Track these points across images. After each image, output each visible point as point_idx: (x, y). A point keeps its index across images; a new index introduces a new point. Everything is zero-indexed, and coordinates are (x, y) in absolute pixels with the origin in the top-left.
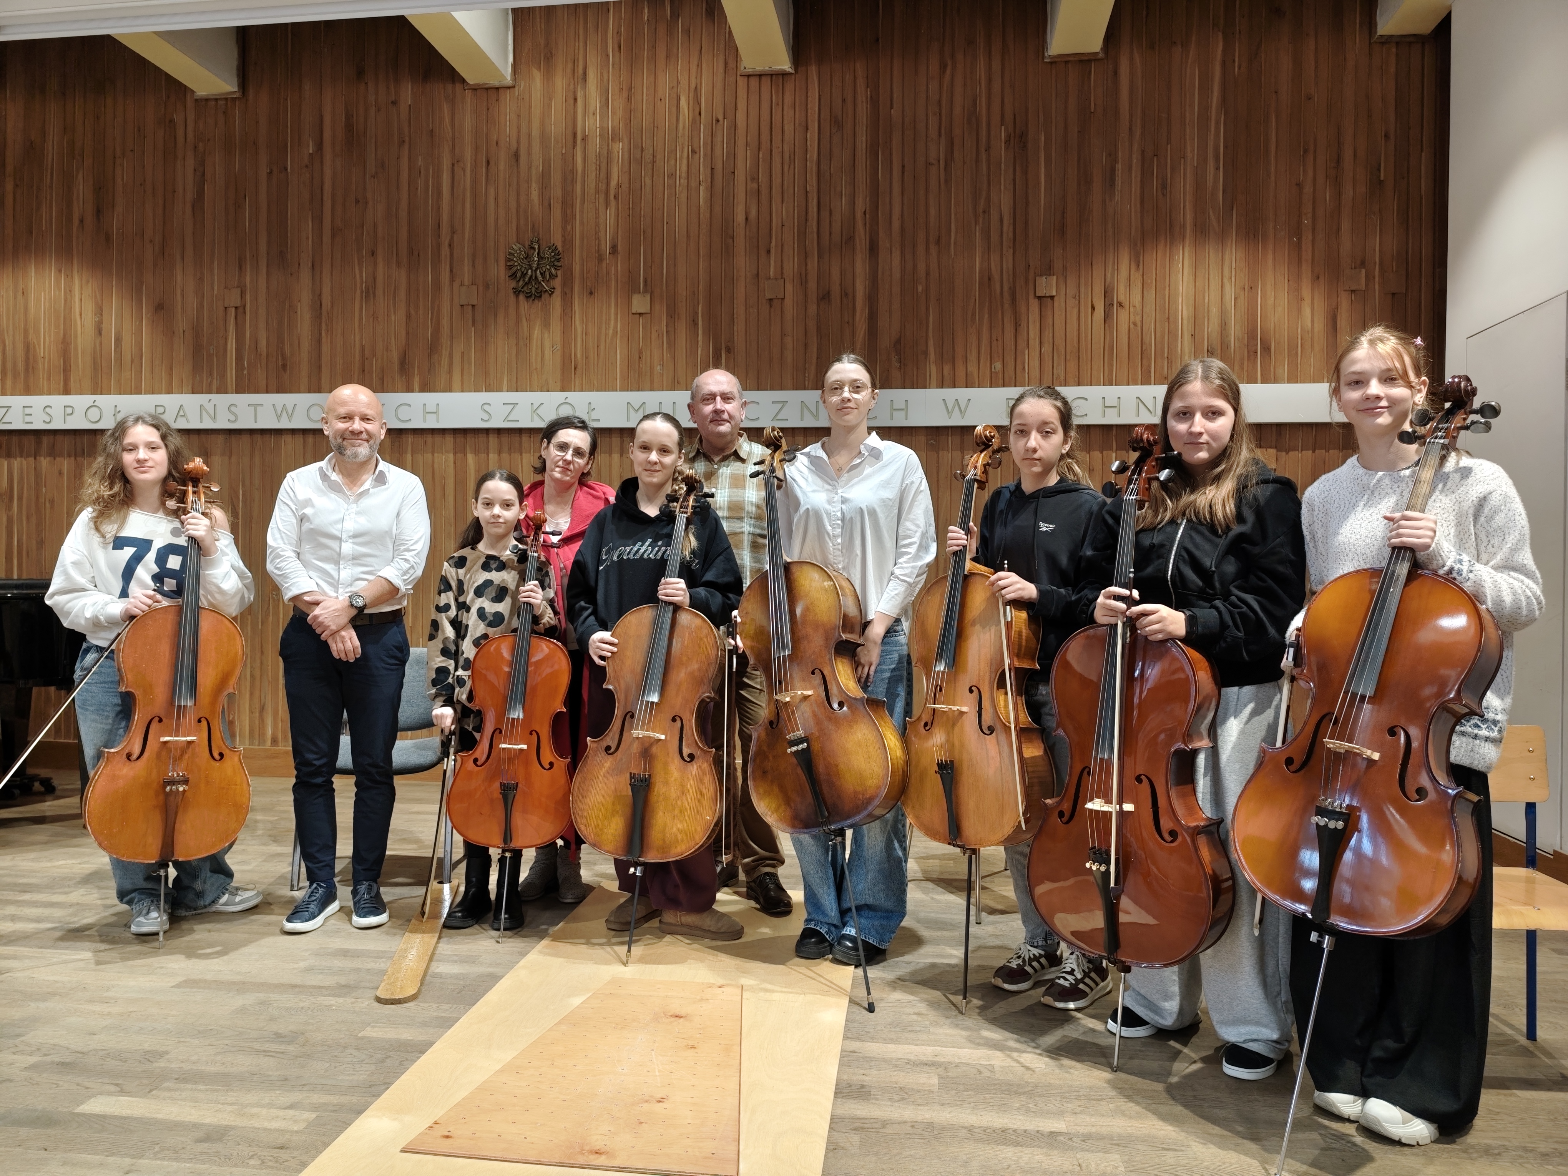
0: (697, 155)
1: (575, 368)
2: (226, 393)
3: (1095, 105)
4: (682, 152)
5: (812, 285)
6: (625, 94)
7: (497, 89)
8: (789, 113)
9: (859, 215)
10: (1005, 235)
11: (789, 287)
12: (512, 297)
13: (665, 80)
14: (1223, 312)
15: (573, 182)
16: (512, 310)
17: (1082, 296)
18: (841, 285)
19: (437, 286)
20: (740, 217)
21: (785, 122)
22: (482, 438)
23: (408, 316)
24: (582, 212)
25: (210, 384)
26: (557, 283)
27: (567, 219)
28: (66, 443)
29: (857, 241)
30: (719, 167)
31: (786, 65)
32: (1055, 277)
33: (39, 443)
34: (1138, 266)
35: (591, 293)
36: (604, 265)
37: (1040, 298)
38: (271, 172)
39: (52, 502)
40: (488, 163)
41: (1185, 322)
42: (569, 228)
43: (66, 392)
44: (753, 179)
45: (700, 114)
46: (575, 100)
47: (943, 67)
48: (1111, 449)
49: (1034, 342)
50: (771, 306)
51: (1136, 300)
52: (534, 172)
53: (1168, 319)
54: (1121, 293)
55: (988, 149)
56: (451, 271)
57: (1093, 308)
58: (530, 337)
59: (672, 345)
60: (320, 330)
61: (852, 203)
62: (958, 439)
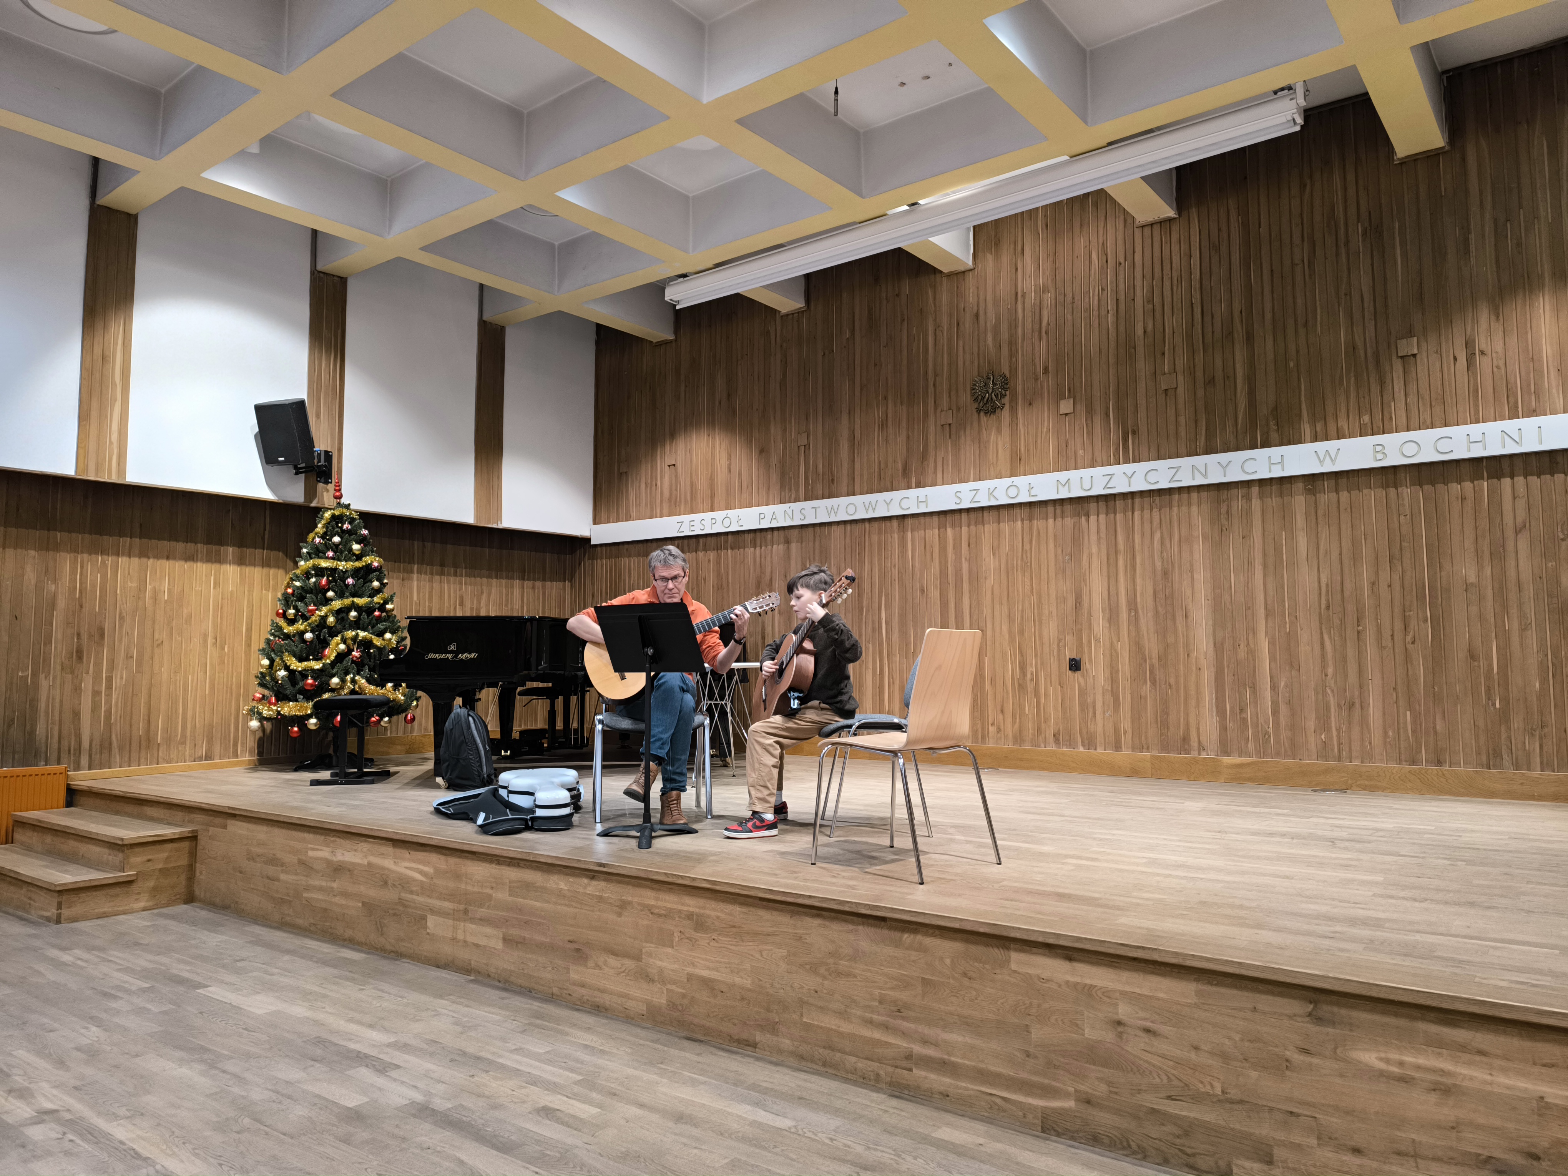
0: (1106, 291)
1: (1020, 460)
2: (799, 501)
3: (1445, 189)
4: (1094, 291)
5: (1199, 374)
6: (1051, 259)
7: (964, 272)
8: (1175, 248)
9: (1236, 314)
10: (1366, 310)
11: (1181, 378)
12: (976, 414)
13: (1081, 243)
15: (1016, 327)
16: (976, 424)
17: (1444, 350)
18: (1223, 370)
19: (926, 415)
20: (1140, 332)
21: (1173, 254)
22: (957, 516)
23: (908, 437)
24: (1022, 347)
25: (790, 497)
26: (1006, 400)
27: (1012, 354)
28: (712, 541)
29: (1236, 335)
30: (1122, 297)
31: (1170, 213)
32: (1415, 338)
33: (698, 543)
34: (1498, 316)
35: (1030, 404)
36: (1039, 382)
37: (1402, 357)
38: (824, 355)
39: (705, 579)
40: (958, 324)
41: (1550, 359)
42: (1014, 359)
43: (712, 510)
44: (1148, 302)
45: (1107, 261)
46: (1016, 269)
47: (1303, 187)
48: (1483, 478)
49: (1400, 395)
50: (1166, 395)
51: (1499, 346)
52: (989, 325)
53: (1532, 359)
54: (1482, 342)
55: (1347, 244)
56: (935, 402)
57: (1455, 359)
58: (988, 441)
59: (1091, 434)
60: (854, 453)
61: (1230, 306)
62: (1332, 482)
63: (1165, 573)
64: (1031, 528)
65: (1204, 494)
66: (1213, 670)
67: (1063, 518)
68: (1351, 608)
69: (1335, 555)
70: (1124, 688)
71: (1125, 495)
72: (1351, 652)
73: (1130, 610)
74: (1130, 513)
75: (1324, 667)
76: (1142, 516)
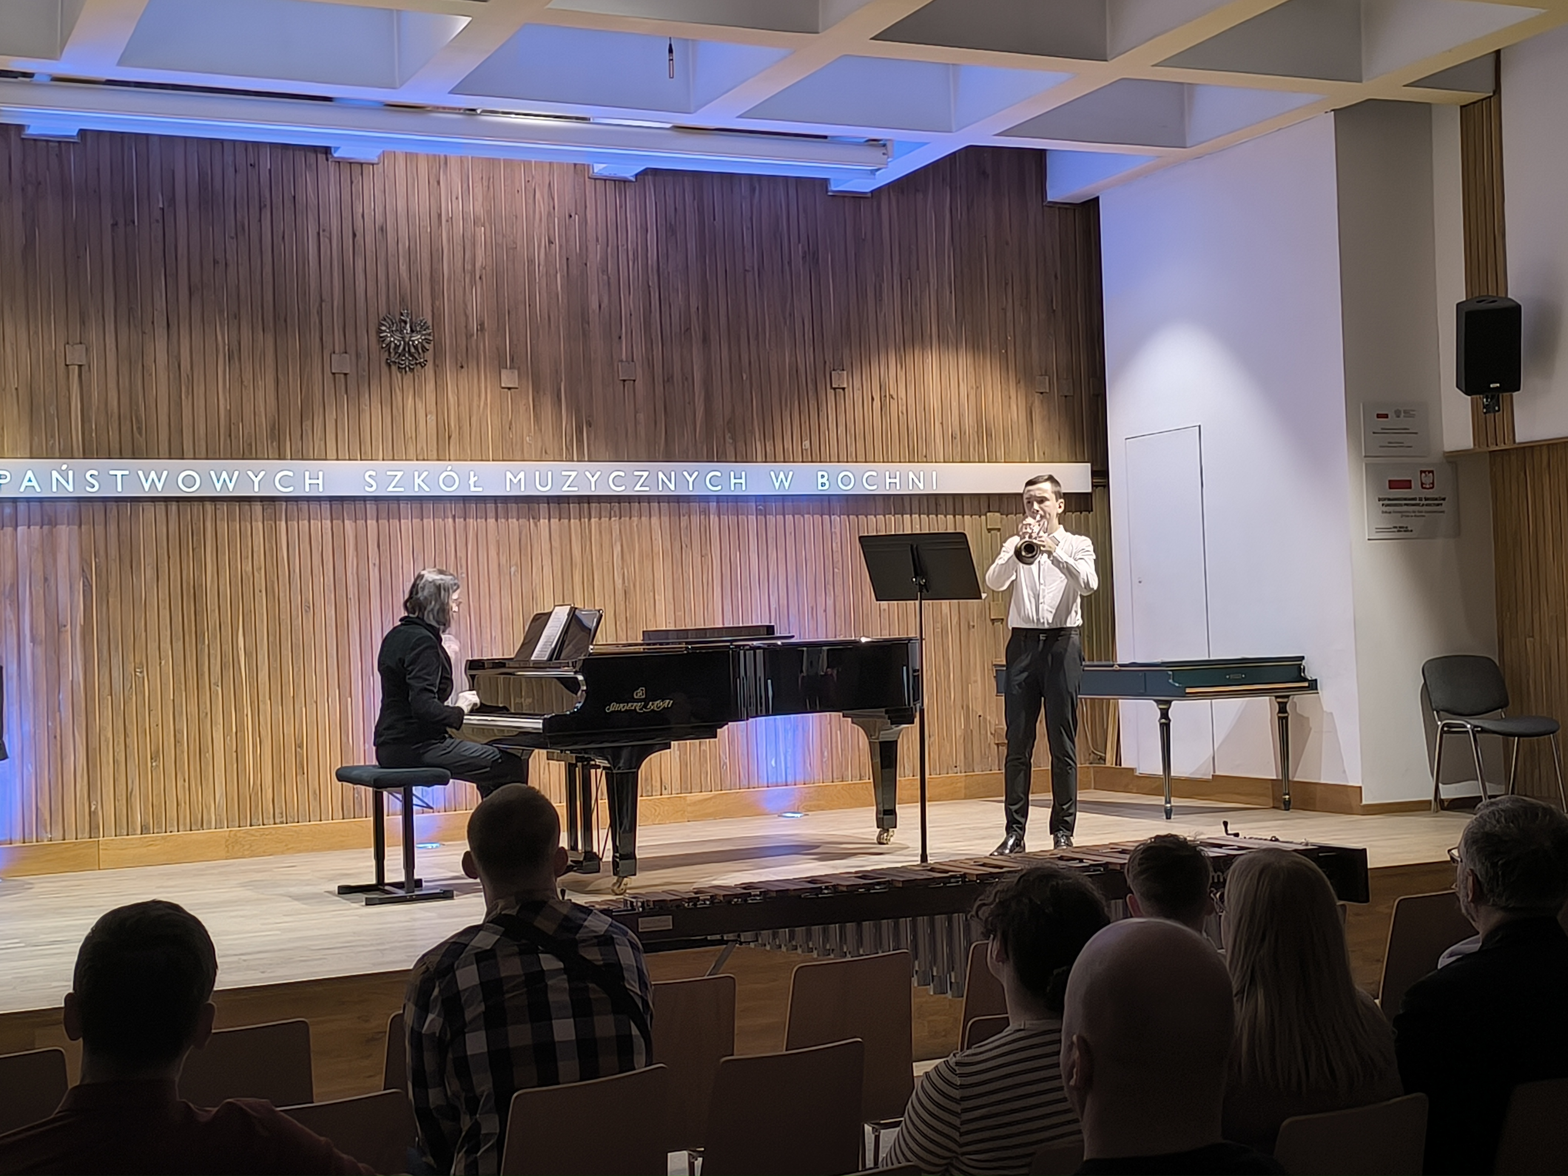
0: (553, 246)
1: (449, 437)
3: (865, 232)
5: (658, 369)
6: (485, 184)
7: (362, 164)
8: (630, 215)
9: (693, 310)
10: (806, 335)
12: (385, 368)
13: (521, 173)
14: (960, 405)
15: (440, 261)
16: (385, 381)
17: (865, 388)
18: (682, 370)
19: (306, 354)
20: (595, 305)
21: (629, 222)
22: (360, 505)
23: (277, 383)
24: (449, 290)
25: (51, 448)
26: (429, 355)
27: (436, 295)
29: (693, 333)
30: (573, 259)
32: (845, 372)
34: (902, 364)
36: (472, 341)
37: (835, 389)
38: (115, 225)
40: (354, 235)
41: (936, 411)
42: (437, 303)
44: (603, 272)
45: (554, 208)
48: (891, 513)
49: (833, 426)
50: (624, 386)
51: (902, 393)
52: (401, 247)
53: (924, 409)
54: (891, 386)
55: (790, 263)
56: (321, 339)
57: (873, 399)
58: (404, 406)
59: (539, 418)
61: (687, 298)
62: (779, 504)
64: (466, 528)
65: (662, 503)
74: (586, 520)
76: (600, 525)
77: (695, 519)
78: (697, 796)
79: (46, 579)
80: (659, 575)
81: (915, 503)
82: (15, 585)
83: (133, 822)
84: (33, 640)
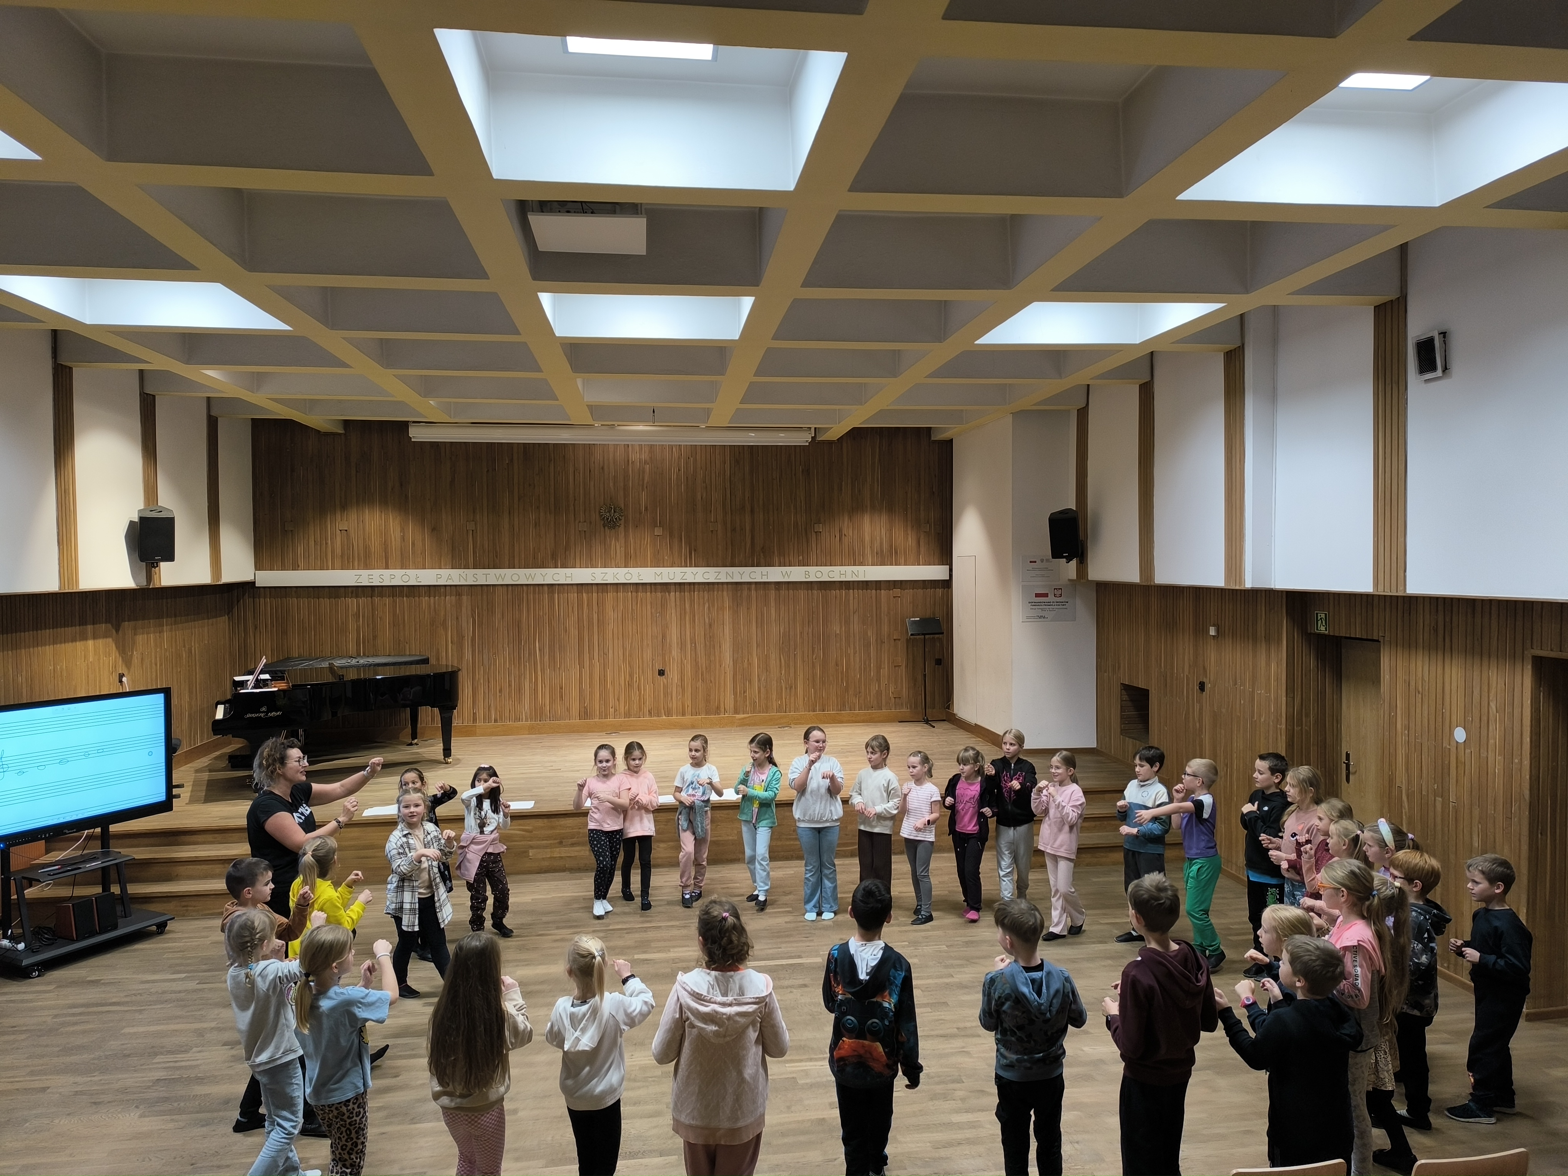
0: (680, 471)
1: (631, 558)
2: (470, 568)
3: (834, 459)
4: (674, 469)
5: (728, 525)
9: (747, 498)
10: (802, 507)
11: (719, 526)
12: (602, 527)
14: (881, 539)
15: (628, 480)
16: (602, 534)
17: (831, 532)
18: (740, 525)
19: (568, 523)
20: (699, 497)
22: (590, 587)
23: (555, 535)
24: (632, 494)
25: (462, 565)
26: (622, 522)
27: (626, 495)
29: (746, 508)
30: (689, 478)
32: (821, 525)
33: (374, 592)
34: (851, 520)
35: (637, 527)
36: (642, 515)
37: (816, 532)
38: (488, 471)
39: (381, 618)
41: (868, 542)
42: (626, 499)
45: (681, 454)
48: (844, 589)
49: (814, 549)
50: (712, 533)
51: (851, 533)
52: (610, 475)
53: (862, 540)
54: (845, 531)
55: (795, 475)
56: (574, 516)
57: (835, 536)
58: (610, 544)
59: (672, 548)
60: (514, 540)
62: (786, 585)
63: (710, 625)
64: (637, 597)
65: (730, 586)
66: (732, 673)
67: (656, 592)
68: (792, 643)
69: (787, 619)
70: (687, 684)
71: (690, 584)
72: (792, 664)
73: (691, 644)
74: (692, 593)
75: (781, 671)
76: (699, 595)
77: (745, 593)
78: (742, 716)
79: (457, 618)
80: (727, 617)
81: (856, 584)
82: (445, 620)
83: (491, 718)
84: (452, 642)
